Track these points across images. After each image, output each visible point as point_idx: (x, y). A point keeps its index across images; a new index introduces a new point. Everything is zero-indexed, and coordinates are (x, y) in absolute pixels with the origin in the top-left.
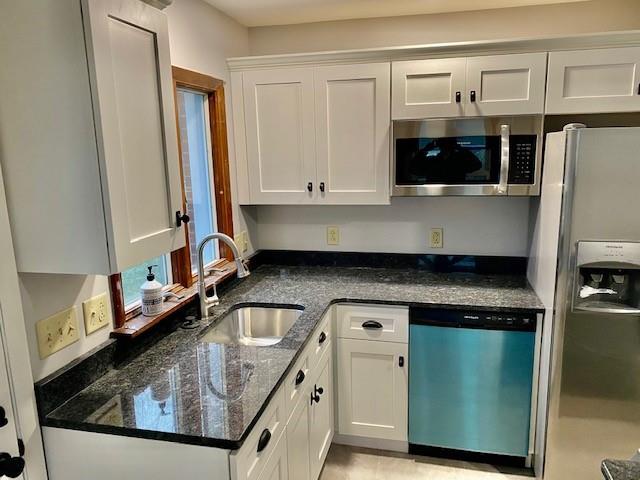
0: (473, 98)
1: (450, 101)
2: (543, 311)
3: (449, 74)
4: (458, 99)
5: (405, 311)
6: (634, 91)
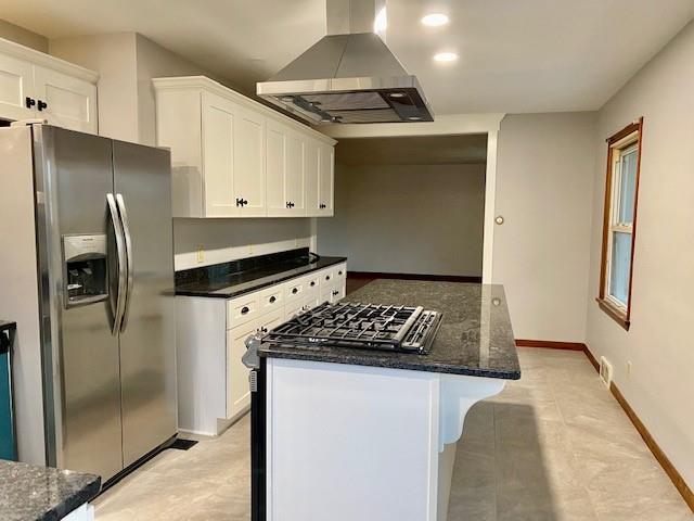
2: (13, 326)
6: (22, 103)
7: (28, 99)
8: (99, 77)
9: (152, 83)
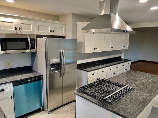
0: (20, 29)
1: (14, 29)
2: (42, 75)
3: (13, 23)
4: (16, 29)
5: (11, 84)
6: (50, 31)
7: (51, 30)
8: (66, 23)
9: (76, 24)
